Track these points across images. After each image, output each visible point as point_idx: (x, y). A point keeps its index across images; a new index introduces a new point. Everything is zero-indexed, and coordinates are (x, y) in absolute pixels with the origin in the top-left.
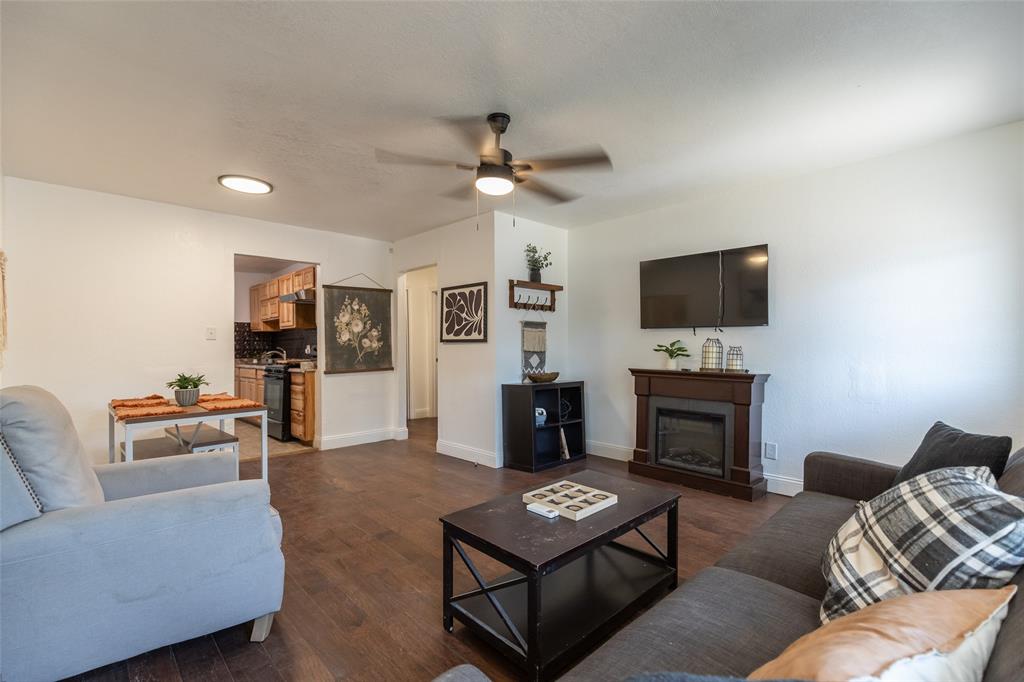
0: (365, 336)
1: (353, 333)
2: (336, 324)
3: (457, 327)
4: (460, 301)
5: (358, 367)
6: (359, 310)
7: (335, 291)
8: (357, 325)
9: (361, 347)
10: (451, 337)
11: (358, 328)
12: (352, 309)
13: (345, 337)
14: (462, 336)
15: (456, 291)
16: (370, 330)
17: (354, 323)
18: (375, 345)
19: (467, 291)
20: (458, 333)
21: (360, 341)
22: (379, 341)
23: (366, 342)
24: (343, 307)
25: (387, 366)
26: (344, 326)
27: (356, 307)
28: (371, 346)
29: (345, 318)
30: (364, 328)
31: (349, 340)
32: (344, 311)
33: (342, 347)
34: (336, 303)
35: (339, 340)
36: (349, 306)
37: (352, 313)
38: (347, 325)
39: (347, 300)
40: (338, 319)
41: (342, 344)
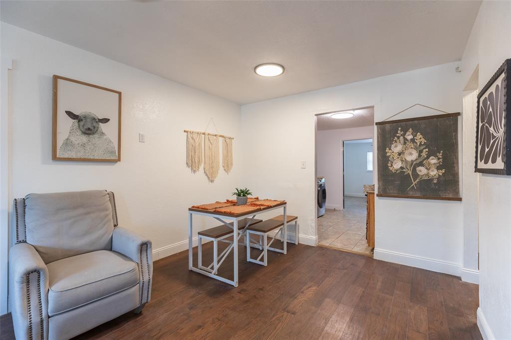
0: (421, 164)
1: (406, 162)
2: (388, 154)
5: (411, 193)
6: (413, 140)
7: (388, 126)
8: (411, 154)
9: (416, 175)
11: (412, 156)
12: (405, 139)
13: (397, 165)
16: (428, 158)
17: (407, 152)
18: (434, 173)
21: (414, 170)
22: (438, 168)
23: (422, 171)
24: (396, 138)
25: (451, 196)
26: (396, 156)
27: (410, 137)
28: (427, 175)
29: (397, 148)
30: (420, 156)
31: (402, 168)
32: (396, 142)
33: (394, 175)
34: (387, 136)
35: (391, 168)
36: (402, 138)
37: (405, 143)
38: (400, 154)
39: (399, 132)
40: (390, 149)
41: (394, 171)
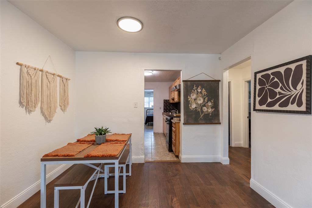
0: (204, 106)
1: (198, 104)
2: (189, 100)
3: (269, 100)
4: (273, 79)
5: (200, 122)
6: (201, 92)
7: (189, 83)
8: (200, 100)
9: (202, 112)
10: (264, 107)
11: (200, 101)
12: (198, 92)
13: (194, 106)
14: (276, 107)
15: (270, 72)
16: (207, 102)
17: (198, 99)
18: (210, 110)
19: (282, 70)
20: (271, 104)
21: (202, 109)
22: (212, 108)
23: (205, 109)
24: (193, 91)
25: (217, 122)
26: (193, 100)
27: (199, 91)
28: (207, 111)
29: (193, 96)
30: (204, 101)
31: (196, 107)
32: (193, 93)
33: (192, 111)
34: (189, 89)
35: (191, 108)
36: (196, 90)
37: (197, 94)
38: (195, 100)
39: (194, 87)
40: (190, 97)
41: (192, 109)
